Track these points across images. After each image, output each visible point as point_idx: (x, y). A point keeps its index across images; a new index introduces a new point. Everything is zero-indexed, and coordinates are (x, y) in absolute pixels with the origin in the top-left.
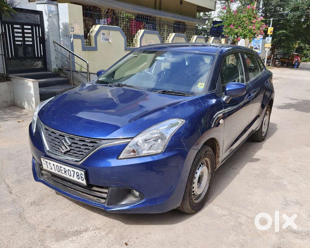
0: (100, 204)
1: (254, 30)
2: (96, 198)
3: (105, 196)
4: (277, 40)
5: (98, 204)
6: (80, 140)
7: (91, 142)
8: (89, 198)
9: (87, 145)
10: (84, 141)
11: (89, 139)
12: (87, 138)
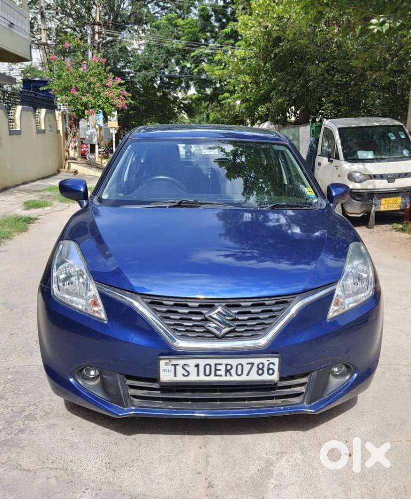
0: (293, 406)
1: (112, 98)
2: (279, 401)
3: (302, 389)
4: (123, 115)
5: (291, 409)
6: (253, 305)
7: (276, 303)
8: (268, 404)
9: (271, 311)
10: (264, 304)
11: (273, 299)
12: (267, 299)
